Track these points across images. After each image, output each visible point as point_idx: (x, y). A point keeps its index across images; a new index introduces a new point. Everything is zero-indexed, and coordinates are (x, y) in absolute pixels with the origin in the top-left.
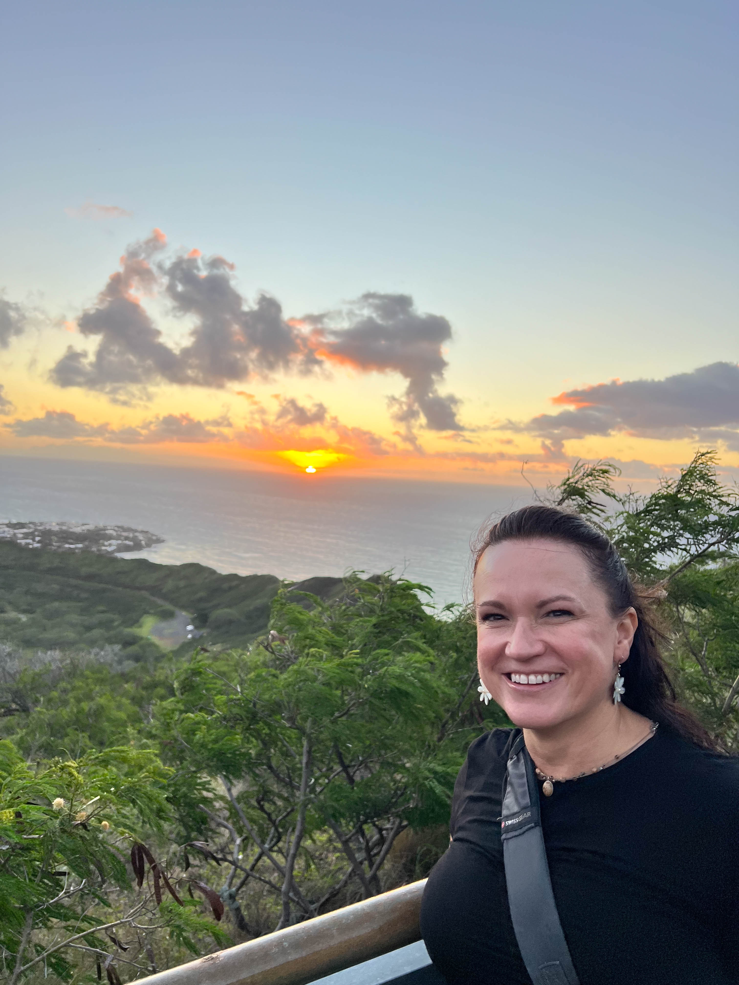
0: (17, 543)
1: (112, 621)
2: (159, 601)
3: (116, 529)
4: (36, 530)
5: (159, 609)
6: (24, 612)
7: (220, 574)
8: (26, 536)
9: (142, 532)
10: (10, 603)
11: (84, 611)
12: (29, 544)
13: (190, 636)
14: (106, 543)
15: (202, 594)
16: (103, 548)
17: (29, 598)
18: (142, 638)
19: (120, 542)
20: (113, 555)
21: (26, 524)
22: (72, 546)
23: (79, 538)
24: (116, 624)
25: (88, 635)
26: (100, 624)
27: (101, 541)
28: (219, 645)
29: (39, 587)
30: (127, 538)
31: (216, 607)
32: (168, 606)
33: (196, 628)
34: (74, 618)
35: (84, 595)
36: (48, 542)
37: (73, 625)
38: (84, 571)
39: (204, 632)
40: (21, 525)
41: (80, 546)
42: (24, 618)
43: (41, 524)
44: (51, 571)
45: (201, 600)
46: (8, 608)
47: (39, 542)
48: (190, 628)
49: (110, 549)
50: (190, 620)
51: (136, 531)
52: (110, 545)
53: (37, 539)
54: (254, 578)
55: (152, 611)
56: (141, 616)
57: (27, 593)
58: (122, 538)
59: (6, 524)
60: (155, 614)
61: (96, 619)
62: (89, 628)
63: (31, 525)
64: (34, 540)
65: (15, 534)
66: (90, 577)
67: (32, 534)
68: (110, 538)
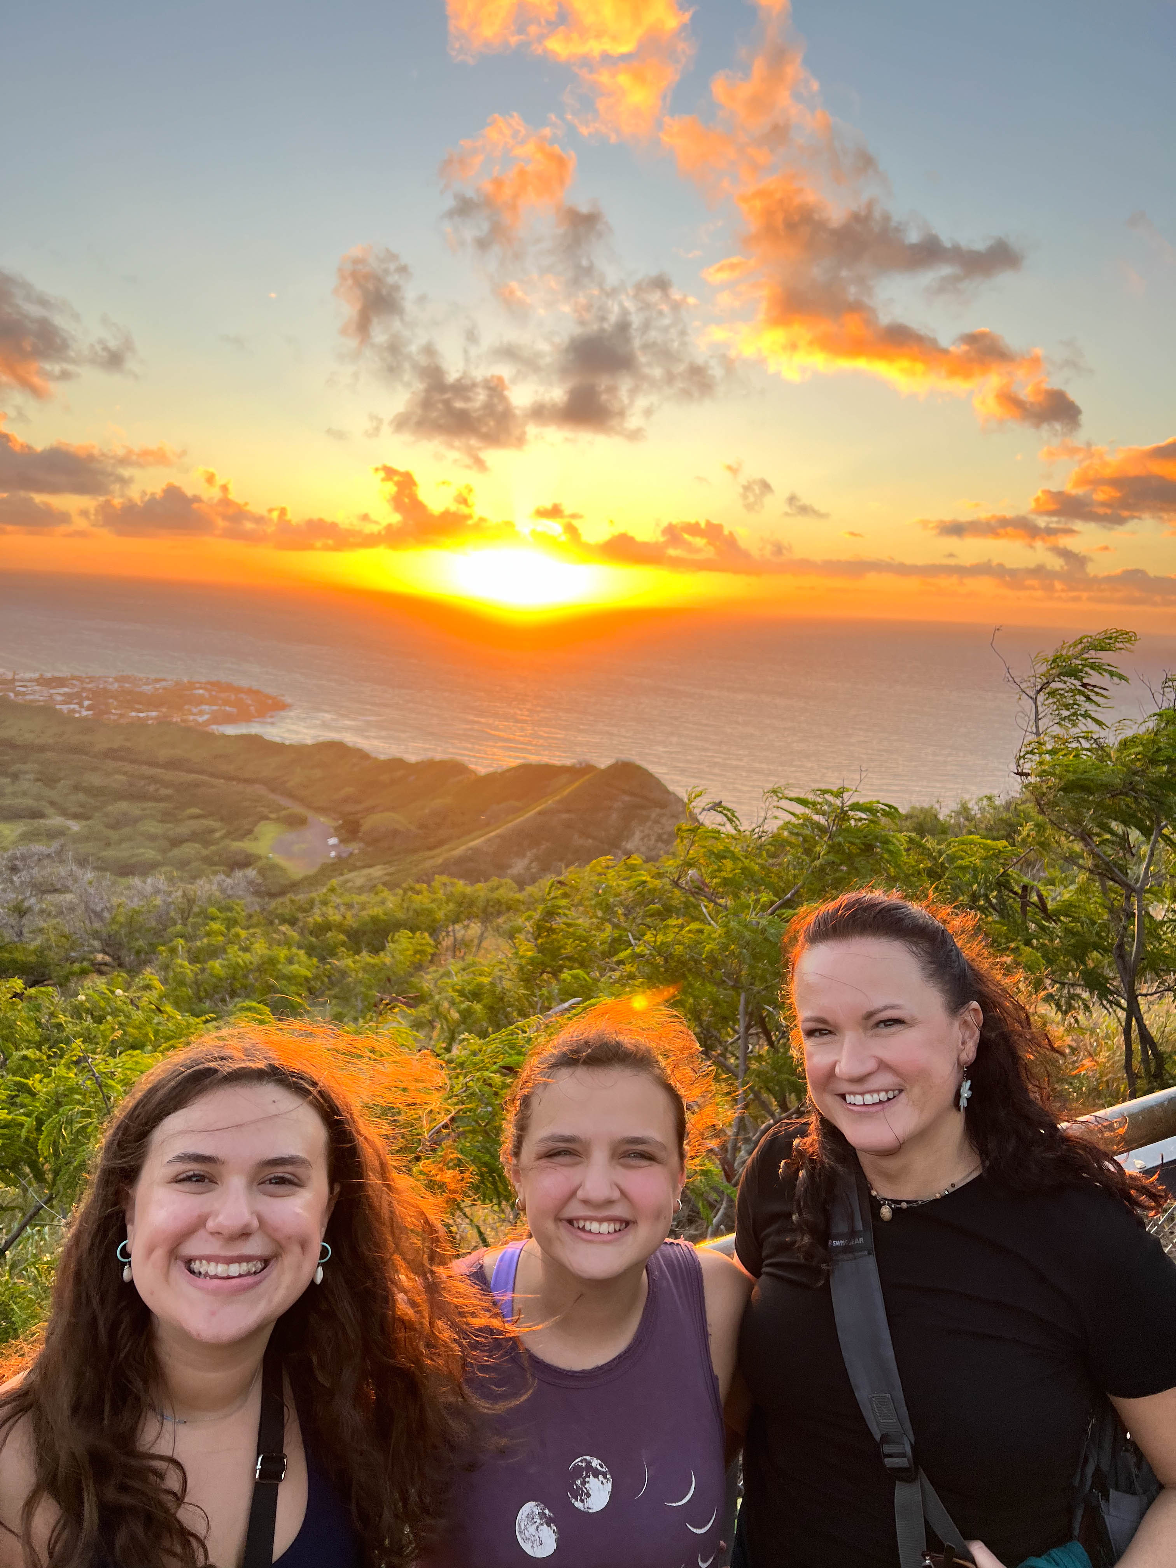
0: (56, 711)
1: (213, 831)
2: (284, 801)
3: (209, 687)
4: (83, 689)
5: (284, 813)
6: (76, 816)
7: (376, 759)
8: (69, 698)
9: (250, 691)
10: (52, 803)
11: (167, 817)
12: (74, 711)
13: (333, 854)
14: (195, 710)
15: (349, 790)
16: (191, 718)
17: (81, 797)
18: (259, 858)
19: (215, 708)
20: (207, 729)
21: (66, 679)
22: (141, 715)
23: (151, 702)
24: (217, 835)
25: (176, 852)
26: (193, 837)
27: (187, 707)
28: (379, 867)
29: (96, 780)
30: (226, 702)
31: (370, 810)
32: (298, 809)
33: (342, 841)
34: (153, 827)
35: (164, 792)
36: (103, 707)
37: (152, 838)
38: (164, 754)
39: (355, 847)
40: (60, 682)
41: (154, 714)
42: (75, 826)
43: (92, 679)
44: (111, 754)
45: (346, 800)
46: (49, 811)
47: (89, 708)
48: (333, 841)
49: (201, 719)
50: (332, 830)
51: (238, 690)
52: (201, 713)
53: (86, 703)
54: (430, 765)
55: (273, 816)
56: (256, 823)
57: (77, 788)
58: (220, 702)
59: (37, 680)
60: (277, 820)
61: (184, 829)
62: (176, 842)
63: (75, 682)
64: (81, 705)
65: (51, 696)
66: (173, 764)
67: (78, 695)
68: (201, 701)
